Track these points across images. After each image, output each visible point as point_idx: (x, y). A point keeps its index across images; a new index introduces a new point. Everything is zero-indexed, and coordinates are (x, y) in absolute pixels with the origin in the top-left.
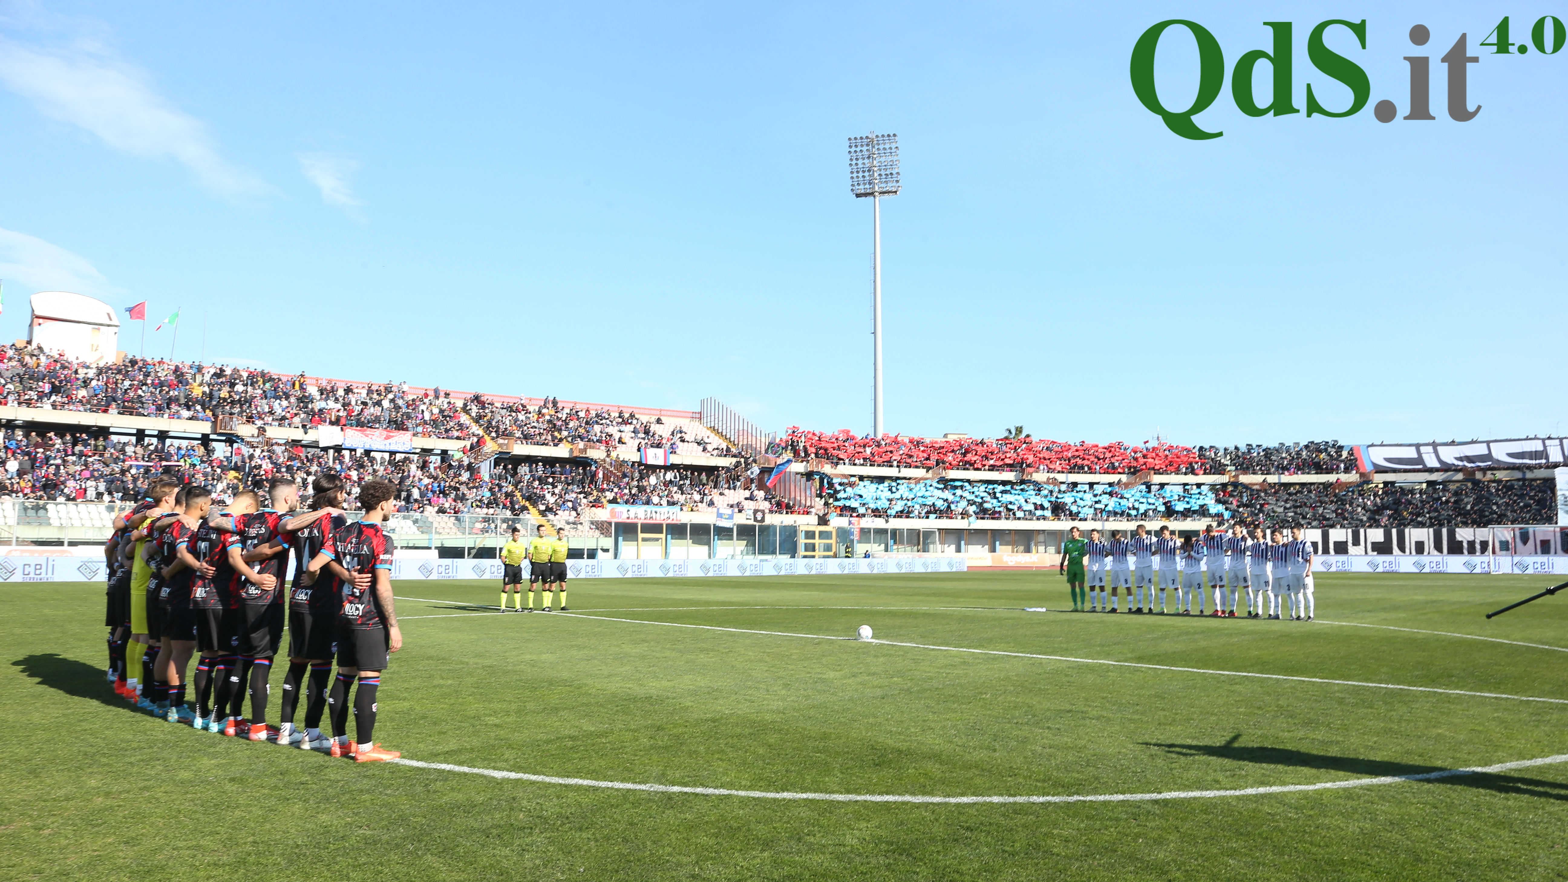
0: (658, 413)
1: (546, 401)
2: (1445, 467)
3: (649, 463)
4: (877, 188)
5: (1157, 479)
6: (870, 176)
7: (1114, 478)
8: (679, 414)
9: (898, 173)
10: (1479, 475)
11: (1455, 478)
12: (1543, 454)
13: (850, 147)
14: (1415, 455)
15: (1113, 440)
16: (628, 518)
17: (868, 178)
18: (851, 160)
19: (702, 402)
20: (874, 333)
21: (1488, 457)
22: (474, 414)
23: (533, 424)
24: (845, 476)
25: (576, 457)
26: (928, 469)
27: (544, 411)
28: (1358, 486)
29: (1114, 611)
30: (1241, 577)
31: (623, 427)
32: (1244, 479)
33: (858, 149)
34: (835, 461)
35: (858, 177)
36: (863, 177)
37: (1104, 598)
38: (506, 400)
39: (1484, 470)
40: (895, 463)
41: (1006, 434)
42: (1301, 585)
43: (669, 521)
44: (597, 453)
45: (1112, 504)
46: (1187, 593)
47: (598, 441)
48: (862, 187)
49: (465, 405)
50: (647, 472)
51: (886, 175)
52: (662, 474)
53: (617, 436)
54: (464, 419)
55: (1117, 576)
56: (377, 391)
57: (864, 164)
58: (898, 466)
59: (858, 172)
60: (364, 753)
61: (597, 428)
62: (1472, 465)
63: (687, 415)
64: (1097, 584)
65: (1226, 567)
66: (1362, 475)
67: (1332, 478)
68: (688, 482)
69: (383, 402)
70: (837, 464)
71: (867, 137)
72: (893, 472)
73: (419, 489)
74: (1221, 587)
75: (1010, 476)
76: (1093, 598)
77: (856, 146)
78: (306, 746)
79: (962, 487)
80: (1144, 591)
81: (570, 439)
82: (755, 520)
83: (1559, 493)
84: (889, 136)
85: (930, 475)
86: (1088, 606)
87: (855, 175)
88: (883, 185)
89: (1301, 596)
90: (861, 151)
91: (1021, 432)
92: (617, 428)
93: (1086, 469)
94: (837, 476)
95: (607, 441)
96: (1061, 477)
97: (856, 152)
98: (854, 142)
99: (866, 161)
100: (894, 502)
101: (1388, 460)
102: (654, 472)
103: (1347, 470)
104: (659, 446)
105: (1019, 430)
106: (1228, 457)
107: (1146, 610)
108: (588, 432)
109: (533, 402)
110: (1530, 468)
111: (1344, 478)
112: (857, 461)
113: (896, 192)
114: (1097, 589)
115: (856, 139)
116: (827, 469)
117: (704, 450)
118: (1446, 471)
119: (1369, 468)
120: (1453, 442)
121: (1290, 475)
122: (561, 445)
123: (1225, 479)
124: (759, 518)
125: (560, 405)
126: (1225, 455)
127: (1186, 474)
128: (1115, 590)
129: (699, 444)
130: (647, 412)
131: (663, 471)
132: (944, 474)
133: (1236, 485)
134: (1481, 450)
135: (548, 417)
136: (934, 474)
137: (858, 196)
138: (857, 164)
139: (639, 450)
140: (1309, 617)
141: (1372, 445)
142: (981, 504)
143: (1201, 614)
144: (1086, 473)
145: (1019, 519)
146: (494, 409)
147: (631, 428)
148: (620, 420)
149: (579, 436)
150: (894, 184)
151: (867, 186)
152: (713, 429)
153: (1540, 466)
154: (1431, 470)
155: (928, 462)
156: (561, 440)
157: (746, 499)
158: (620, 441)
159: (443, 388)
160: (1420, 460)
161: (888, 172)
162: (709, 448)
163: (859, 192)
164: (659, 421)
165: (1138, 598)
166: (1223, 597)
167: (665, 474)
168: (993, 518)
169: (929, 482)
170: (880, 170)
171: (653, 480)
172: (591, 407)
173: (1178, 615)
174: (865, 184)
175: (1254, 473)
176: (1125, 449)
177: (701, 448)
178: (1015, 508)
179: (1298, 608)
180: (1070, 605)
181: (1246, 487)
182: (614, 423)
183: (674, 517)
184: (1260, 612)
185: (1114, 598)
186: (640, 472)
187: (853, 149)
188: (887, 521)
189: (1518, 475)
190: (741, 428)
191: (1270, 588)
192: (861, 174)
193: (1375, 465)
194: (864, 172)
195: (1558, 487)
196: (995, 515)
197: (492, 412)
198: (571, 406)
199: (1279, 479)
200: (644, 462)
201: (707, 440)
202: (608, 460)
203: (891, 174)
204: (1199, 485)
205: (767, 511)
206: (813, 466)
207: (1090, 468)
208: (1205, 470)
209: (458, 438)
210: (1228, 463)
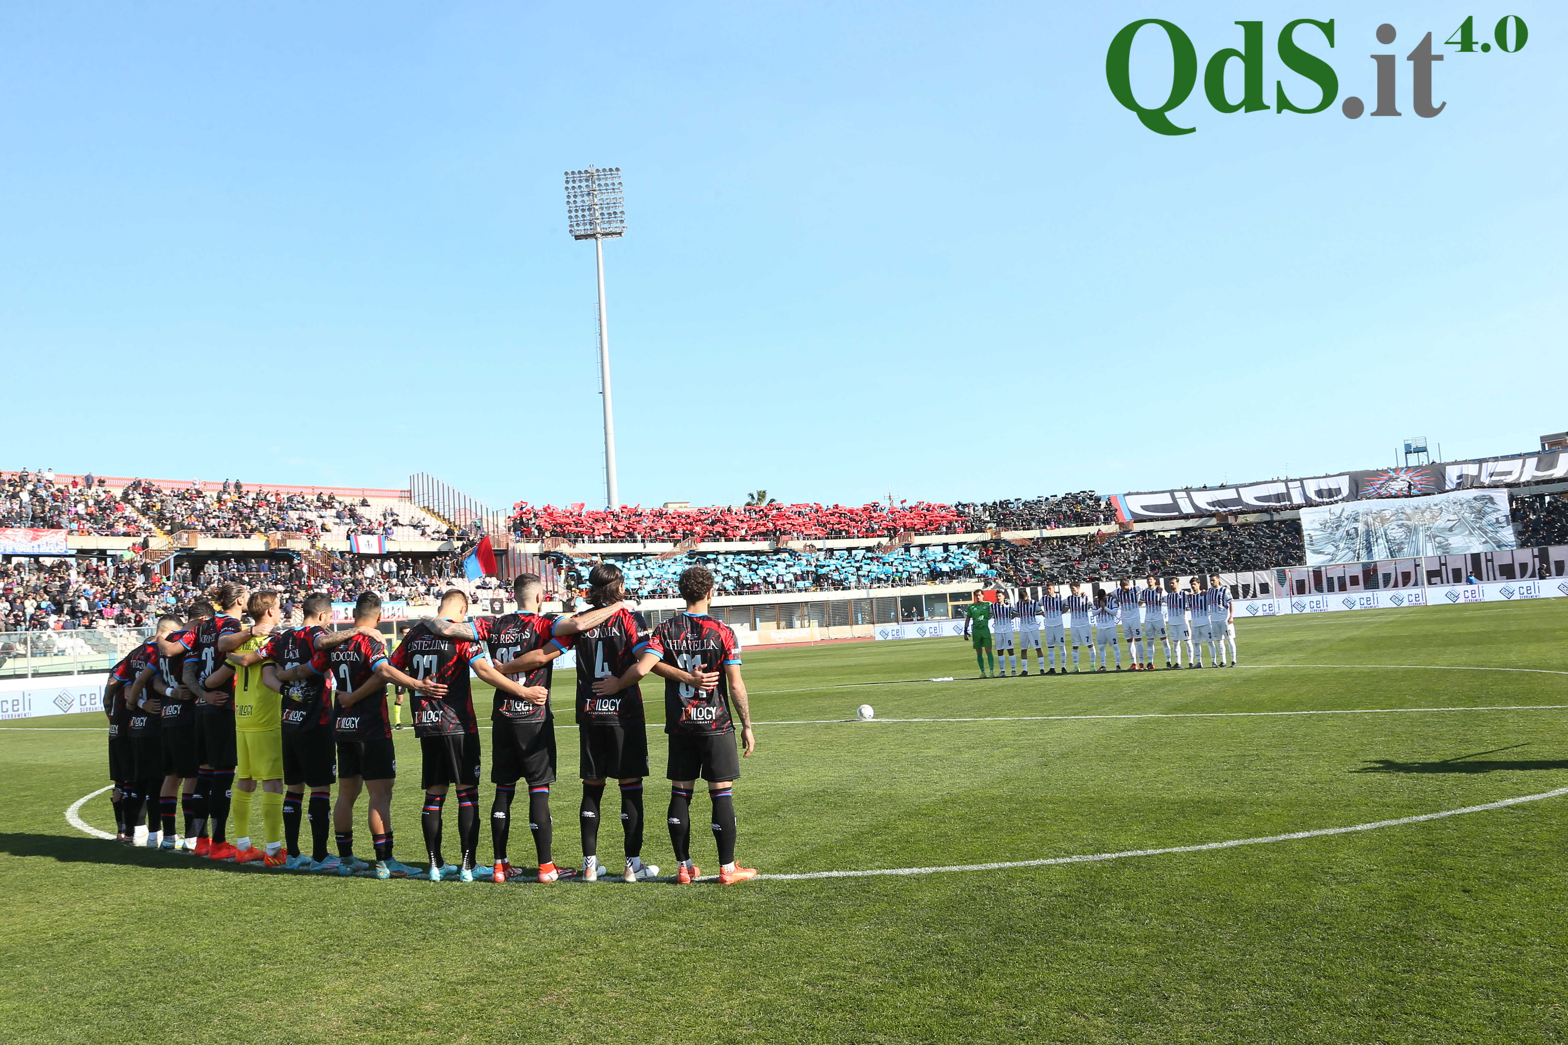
0: (361, 493)
1: (225, 485)
2: (1200, 513)
3: (361, 552)
4: (599, 230)
5: (918, 540)
6: (590, 215)
7: (872, 542)
8: (384, 494)
9: (622, 212)
10: (1231, 520)
11: (1209, 524)
12: (1288, 496)
13: (567, 182)
14: (1170, 501)
15: (869, 501)
16: (346, 618)
17: (588, 218)
18: (569, 197)
19: (412, 478)
20: (603, 393)
21: (1238, 501)
22: (139, 505)
23: (214, 513)
24: (585, 555)
25: (275, 550)
26: (676, 542)
27: (225, 497)
28: (1119, 536)
29: (1024, 674)
30: (1158, 628)
31: (323, 512)
32: (1007, 535)
33: (576, 185)
34: (573, 539)
35: (577, 216)
36: (583, 216)
37: (1013, 662)
38: (176, 486)
39: (1235, 514)
40: (639, 538)
41: (749, 500)
42: (1223, 631)
43: (400, 619)
44: (299, 544)
45: (876, 569)
46: (1102, 650)
47: (297, 530)
48: (581, 227)
49: (126, 494)
50: (361, 563)
51: (609, 214)
52: (377, 565)
53: (319, 522)
54: (129, 511)
55: (1027, 638)
56: (10, 480)
57: (583, 201)
58: (643, 541)
59: (577, 211)
60: (730, 874)
61: (293, 515)
62: (1225, 509)
63: (394, 494)
64: (1006, 647)
65: (1142, 621)
66: (1121, 525)
67: (1093, 530)
68: (410, 572)
69: (21, 494)
70: (576, 541)
71: (586, 172)
72: (637, 548)
73: (87, 599)
74: (1137, 640)
75: (764, 545)
76: (1001, 663)
77: (574, 181)
78: (632, 878)
79: (715, 561)
80: (1056, 651)
81: (262, 529)
82: (493, 610)
83: (1305, 533)
84: (611, 170)
85: (678, 549)
86: (997, 672)
87: (573, 214)
88: (605, 226)
89: (1222, 643)
90: (580, 187)
91: (764, 497)
92: (315, 514)
93: (844, 533)
94: (577, 556)
95: (306, 527)
96: (818, 544)
97: (573, 188)
98: (571, 177)
99: (586, 198)
100: (644, 582)
101: (1145, 508)
102: (368, 562)
103: (1106, 521)
104: (370, 532)
105: (762, 495)
106: (988, 513)
107: (1058, 670)
108: (283, 519)
109: (209, 487)
110: (1276, 510)
111: (1105, 529)
112: (597, 538)
113: (620, 234)
114: (1006, 652)
115: (573, 173)
116: (564, 548)
117: (423, 533)
118: (1201, 517)
119: (1128, 517)
120: (1205, 487)
121: (1052, 529)
122: (253, 536)
123: (986, 536)
124: (497, 609)
125: (244, 490)
126: (985, 510)
127: (947, 533)
128: (1024, 652)
129: (415, 527)
130: (347, 492)
131: (379, 560)
132: (694, 548)
133: (998, 542)
134: (1231, 494)
135: (230, 504)
136: (681, 547)
137: (577, 238)
138: (575, 202)
139: (348, 538)
140: (1233, 663)
141: (1129, 494)
142: (738, 578)
143: (1119, 670)
144: (843, 538)
145: (780, 591)
146: (164, 497)
147: (333, 512)
148: (320, 504)
149: (274, 525)
150: (619, 224)
151: (588, 227)
152: (428, 509)
153: (1286, 508)
154: (1187, 517)
155: (675, 534)
156: (252, 531)
157: (478, 587)
158: (324, 528)
159: (96, 475)
160: (1175, 506)
161: (611, 211)
162: (429, 531)
163: (578, 233)
164: (364, 503)
165: (1050, 658)
166: (1140, 650)
167: (382, 563)
168: (751, 593)
169: (678, 557)
170: (602, 208)
171: (369, 572)
172: (280, 490)
173: (1094, 672)
174: (585, 224)
175: (1016, 529)
176: (882, 510)
177: (419, 532)
178: (774, 579)
179: (1220, 655)
180: (979, 673)
181: (1008, 543)
182: (312, 507)
183: (400, 613)
184: (1179, 662)
185: (1023, 661)
186: (353, 565)
187: (571, 185)
188: (639, 603)
189: (1266, 517)
190: (462, 506)
191: (1190, 637)
192: (580, 213)
193: (1133, 514)
194: (583, 210)
195: (1304, 527)
196: (752, 589)
197: (162, 501)
198: (257, 490)
199: (1041, 533)
200: (355, 551)
201: (424, 523)
202: (313, 552)
203: (615, 213)
204: (960, 545)
205: (504, 600)
206: (548, 545)
207: (847, 532)
208: (966, 528)
209: (126, 534)
210: (988, 519)
